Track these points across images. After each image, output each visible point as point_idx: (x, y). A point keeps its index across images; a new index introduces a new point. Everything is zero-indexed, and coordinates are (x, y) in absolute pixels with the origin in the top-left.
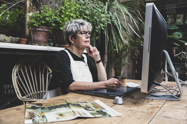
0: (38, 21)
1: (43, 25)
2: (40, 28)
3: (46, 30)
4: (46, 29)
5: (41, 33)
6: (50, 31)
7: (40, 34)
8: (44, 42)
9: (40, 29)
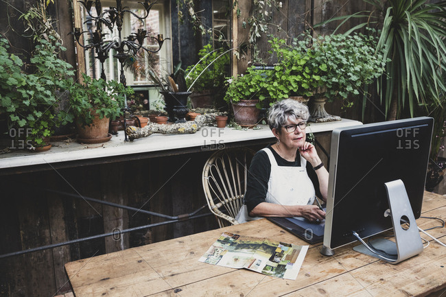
0: (240, 92)
1: (247, 98)
2: (244, 102)
3: (253, 105)
4: (252, 102)
5: (245, 109)
6: (258, 107)
7: (244, 111)
8: (251, 122)
9: (243, 105)
